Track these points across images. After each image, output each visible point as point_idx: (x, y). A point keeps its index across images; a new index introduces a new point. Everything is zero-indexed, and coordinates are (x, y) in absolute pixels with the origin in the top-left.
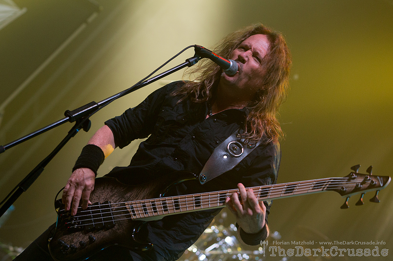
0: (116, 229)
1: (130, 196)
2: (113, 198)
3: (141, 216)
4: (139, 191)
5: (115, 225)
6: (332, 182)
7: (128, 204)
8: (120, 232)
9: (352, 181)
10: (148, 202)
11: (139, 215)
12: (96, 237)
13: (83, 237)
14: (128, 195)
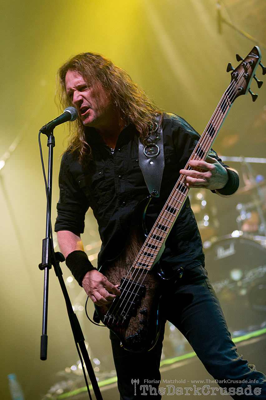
0: (149, 288)
1: (130, 259)
2: (122, 273)
3: (152, 261)
4: (130, 250)
5: (145, 287)
6: (228, 94)
7: (135, 265)
8: (153, 286)
9: (239, 78)
10: (145, 249)
11: (150, 263)
12: (144, 307)
13: (138, 318)
14: (128, 260)
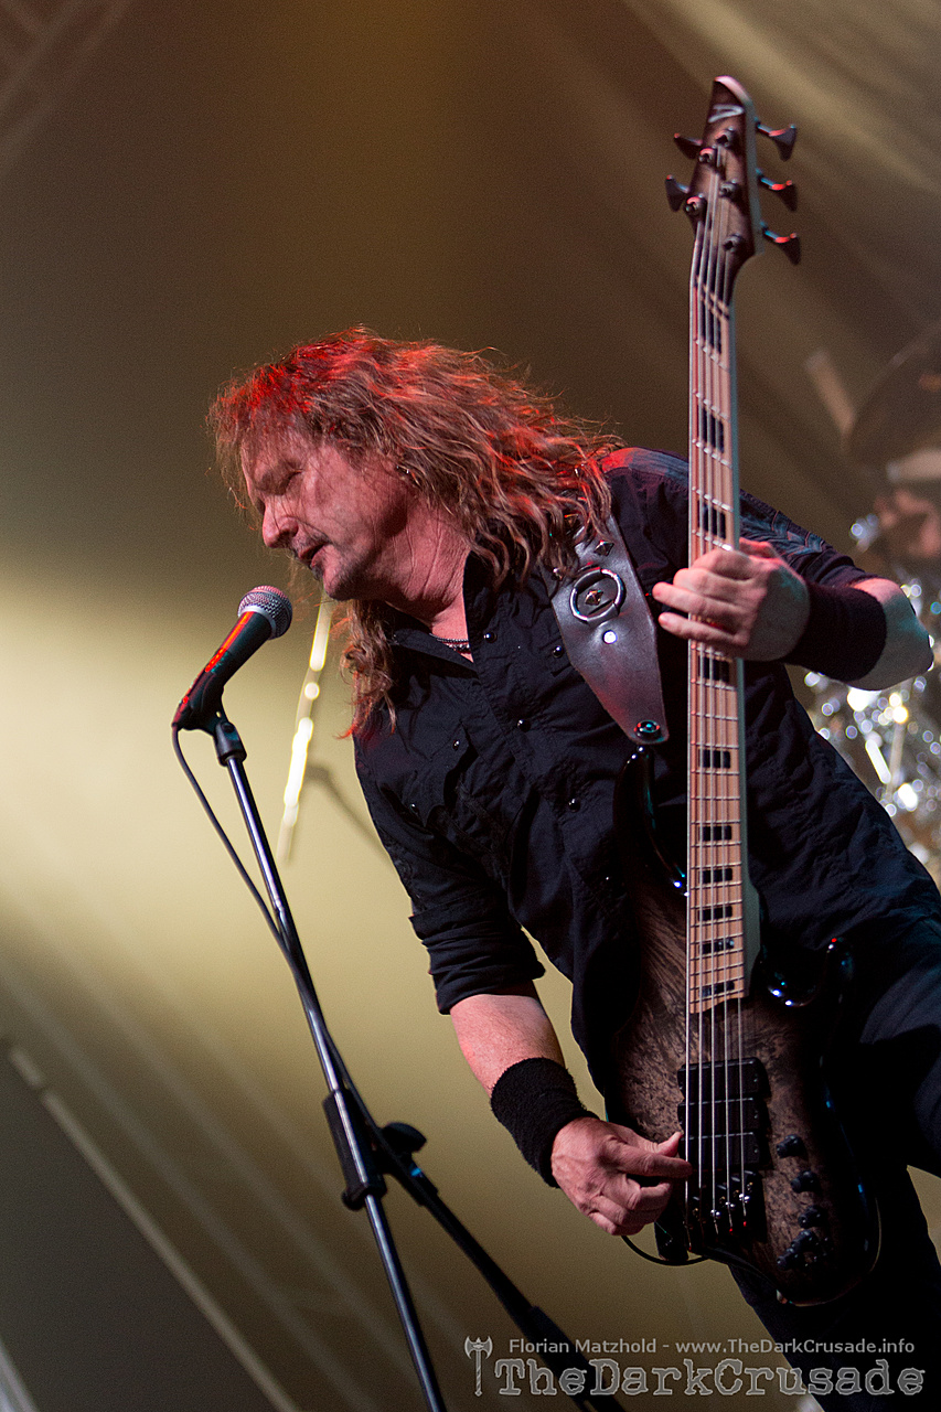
0: (772, 1058)
1: (673, 992)
2: (671, 1053)
3: (738, 960)
4: (659, 961)
5: (757, 1061)
6: (704, 281)
7: (695, 1002)
8: (780, 1045)
9: (712, 210)
10: (697, 932)
11: (732, 968)
12: (786, 1129)
13: (784, 1178)
14: (668, 998)
